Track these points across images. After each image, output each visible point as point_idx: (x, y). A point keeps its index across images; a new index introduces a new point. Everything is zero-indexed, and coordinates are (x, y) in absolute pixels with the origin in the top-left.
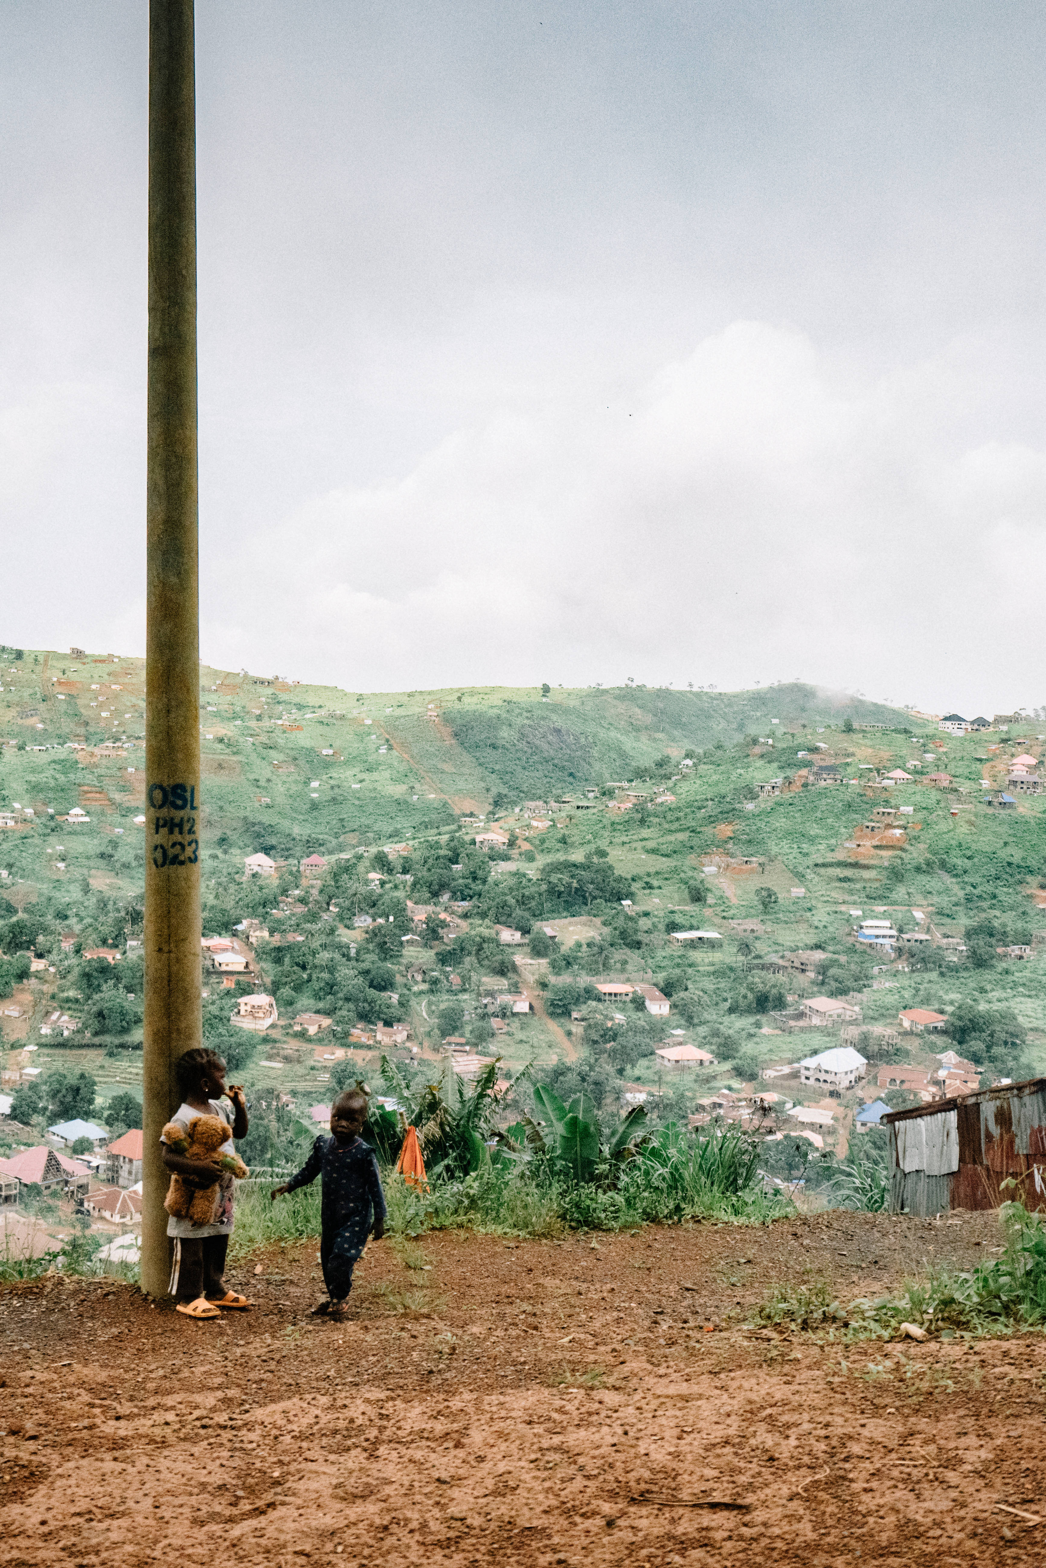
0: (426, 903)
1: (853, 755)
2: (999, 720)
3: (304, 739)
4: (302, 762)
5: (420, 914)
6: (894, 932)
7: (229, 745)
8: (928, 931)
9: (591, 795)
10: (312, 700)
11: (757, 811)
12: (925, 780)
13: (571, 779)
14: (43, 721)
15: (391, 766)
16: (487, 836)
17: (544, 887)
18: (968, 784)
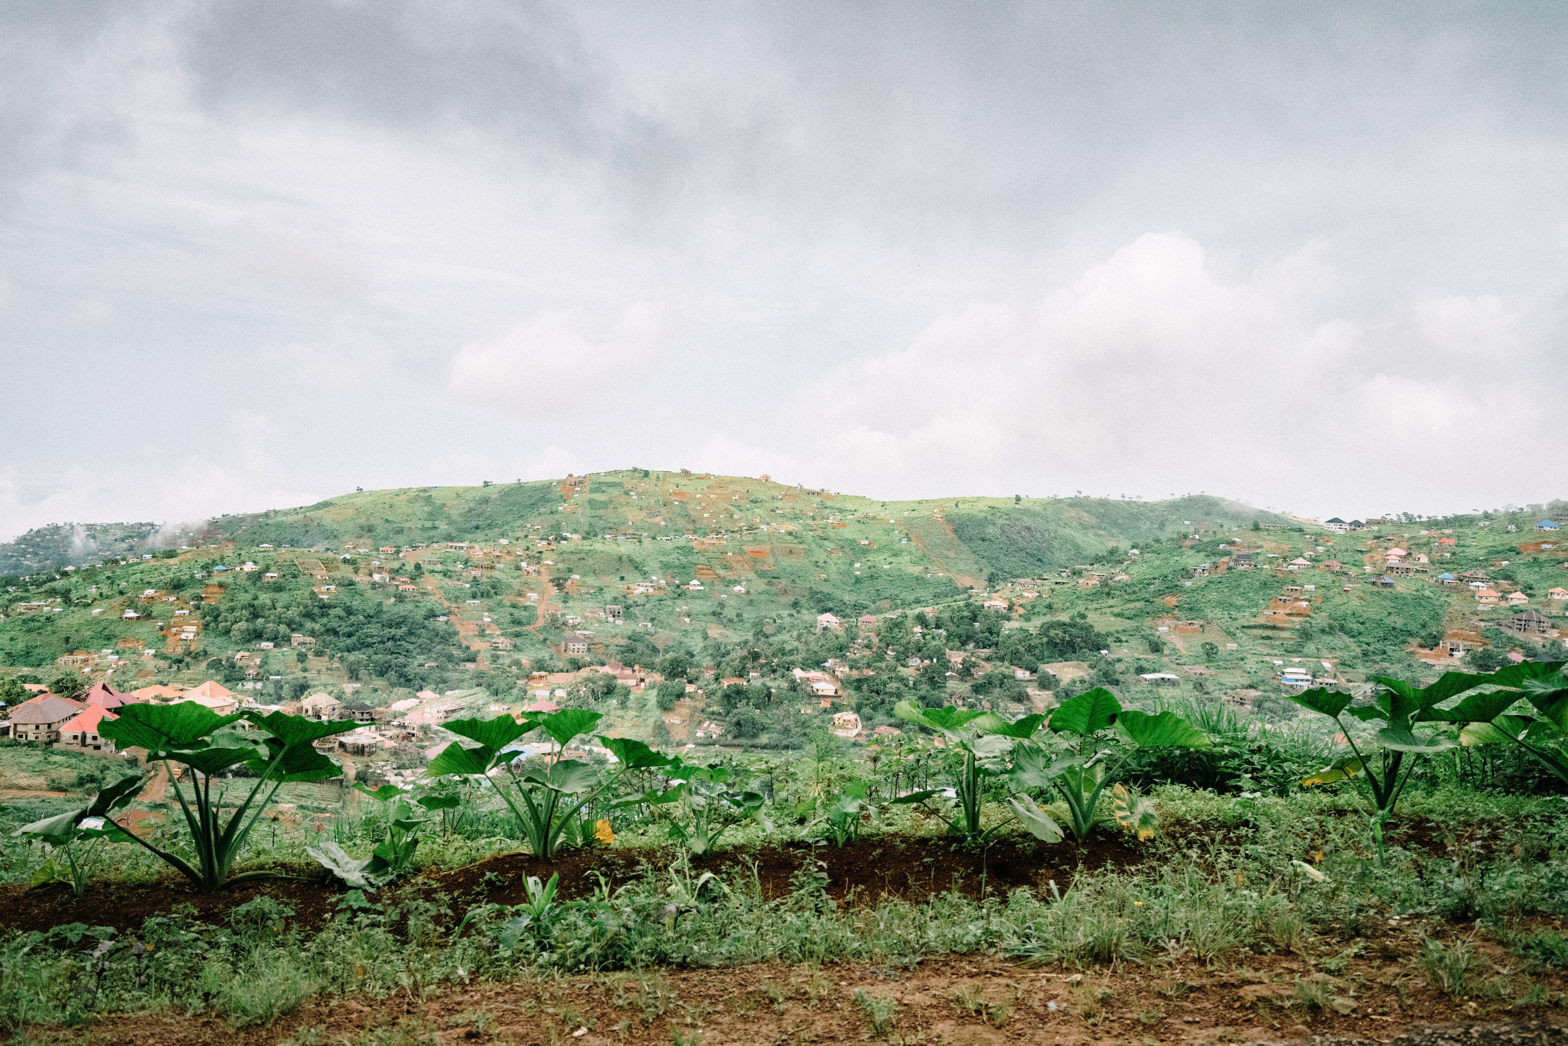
0: (959, 649)
1: (1261, 547)
2: (1370, 522)
3: (848, 533)
4: (847, 549)
5: (956, 658)
6: (1309, 677)
7: (796, 537)
8: (1335, 676)
9: (1064, 574)
10: (849, 506)
11: (1195, 587)
12: (1321, 565)
13: (1039, 563)
14: (665, 520)
15: (910, 553)
16: (993, 603)
17: (1045, 640)
18: (1354, 569)
